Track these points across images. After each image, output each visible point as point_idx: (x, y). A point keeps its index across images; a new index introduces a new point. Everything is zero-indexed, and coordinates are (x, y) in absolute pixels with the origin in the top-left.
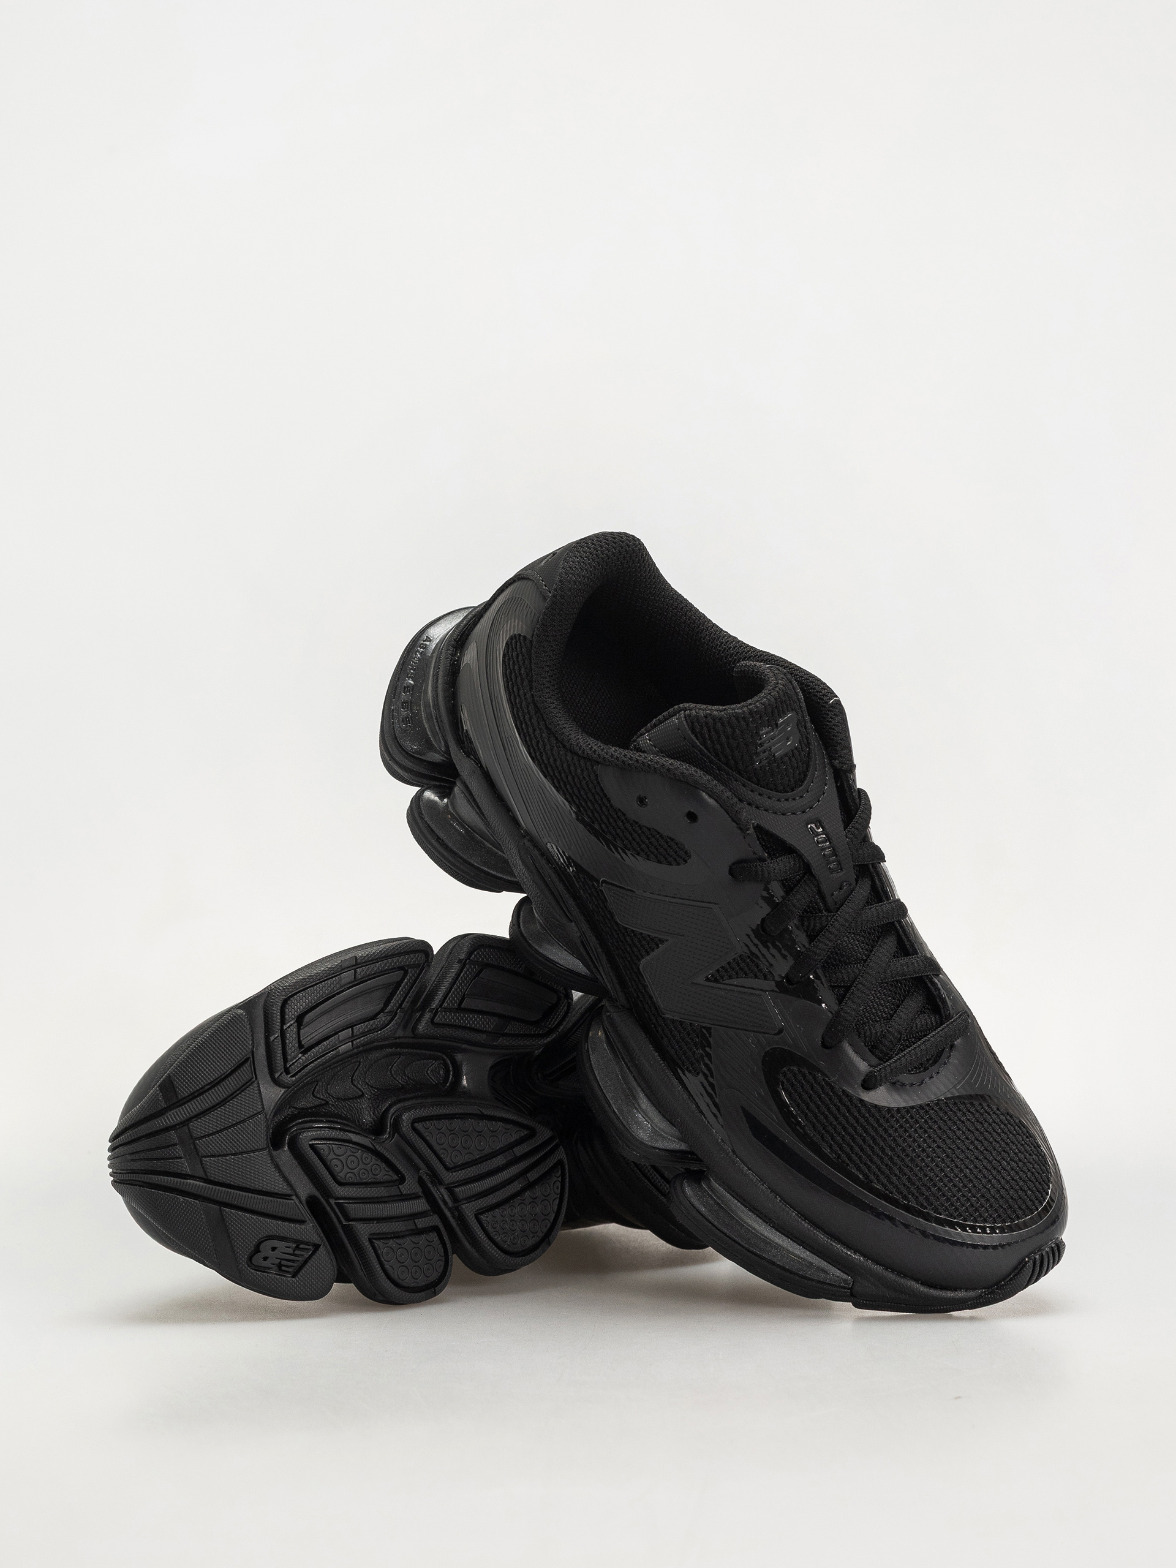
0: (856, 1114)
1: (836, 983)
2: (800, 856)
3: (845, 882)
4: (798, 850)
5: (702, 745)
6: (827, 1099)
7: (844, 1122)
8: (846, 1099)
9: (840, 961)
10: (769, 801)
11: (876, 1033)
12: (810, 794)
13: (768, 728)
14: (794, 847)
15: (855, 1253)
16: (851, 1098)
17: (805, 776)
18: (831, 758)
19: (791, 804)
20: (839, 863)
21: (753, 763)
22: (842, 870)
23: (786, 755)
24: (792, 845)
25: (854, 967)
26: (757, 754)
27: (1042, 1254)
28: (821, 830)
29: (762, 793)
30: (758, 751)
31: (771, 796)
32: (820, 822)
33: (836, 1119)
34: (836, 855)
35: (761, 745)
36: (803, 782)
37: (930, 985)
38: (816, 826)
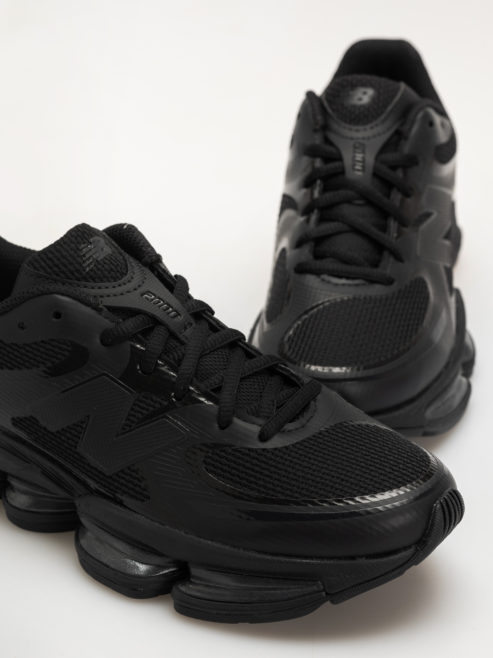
0: (265, 460)
6: (240, 461)
7: (259, 469)
8: (252, 454)
10: (108, 290)
12: (135, 279)
15: (312, 559)
16: (256, 452)
17: (127, 270)
19: (124, 287)
20: (177, 312)
21: (84, 269)
22: (180, 315)
23: (105, 258)
26: (85, 263)
27: (444, 498)
28: (153, 297)
29: (100, 286)
30: (84, 260)
31: (107, 286)
33: (253, 470)
34: (172, 308)
35: (84, 256)
36: (126, 273)
37: (281, 371)
38: (148, 295)
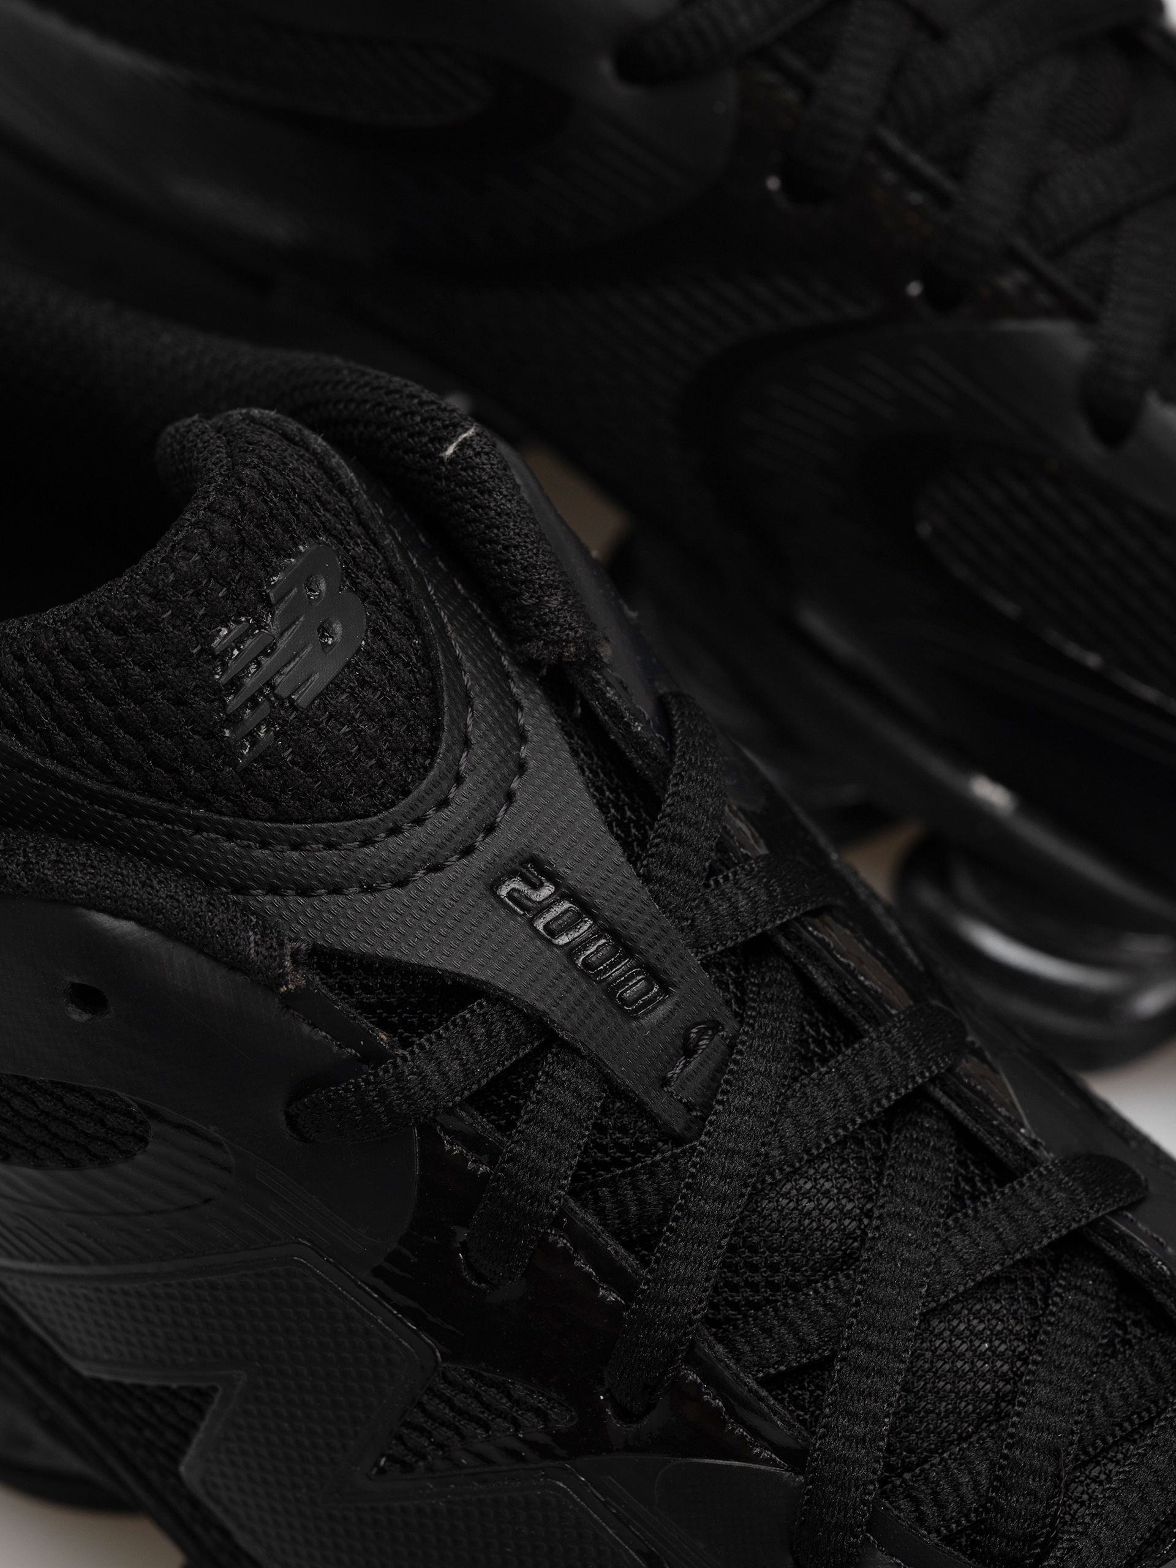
1: (780, 1363)
2: (500, 999)
3: (695, 1025)
4: (486, 983)
5: (43, 755)
9: (771, 1285)
11: (976, 1484)
12: (468, 784)
13: (238, 622)
14: (469, 978)
17: (436, 731)
18: (513, 636)
19: (414, 838)
20: (653, 974)
21: (229, 753)
22: (667, 992)
23: (335, 685)
24: (461, 976)
25: (827, 1287)
26: (234, 720)
28: (547, 889)
30: (231, 707)
31: (336, 837)
32: (535, 861)
34: (629, 952)
35: (235, 684)
36: (432, 753)
38: (526, 880)
